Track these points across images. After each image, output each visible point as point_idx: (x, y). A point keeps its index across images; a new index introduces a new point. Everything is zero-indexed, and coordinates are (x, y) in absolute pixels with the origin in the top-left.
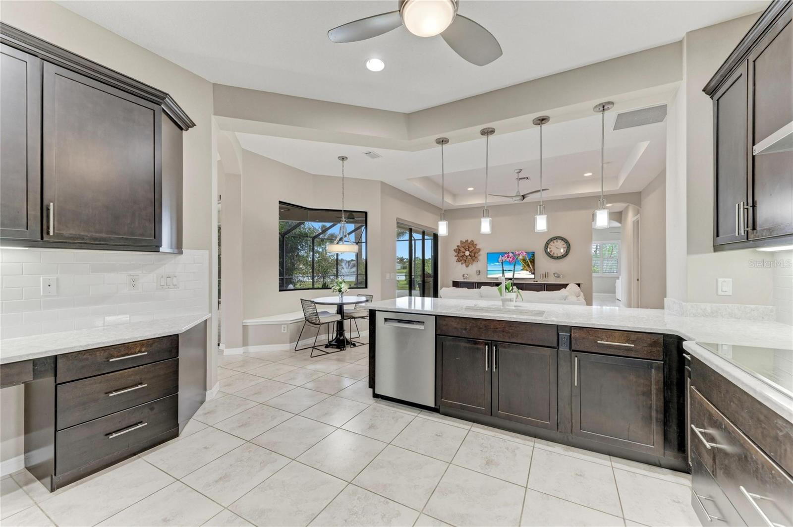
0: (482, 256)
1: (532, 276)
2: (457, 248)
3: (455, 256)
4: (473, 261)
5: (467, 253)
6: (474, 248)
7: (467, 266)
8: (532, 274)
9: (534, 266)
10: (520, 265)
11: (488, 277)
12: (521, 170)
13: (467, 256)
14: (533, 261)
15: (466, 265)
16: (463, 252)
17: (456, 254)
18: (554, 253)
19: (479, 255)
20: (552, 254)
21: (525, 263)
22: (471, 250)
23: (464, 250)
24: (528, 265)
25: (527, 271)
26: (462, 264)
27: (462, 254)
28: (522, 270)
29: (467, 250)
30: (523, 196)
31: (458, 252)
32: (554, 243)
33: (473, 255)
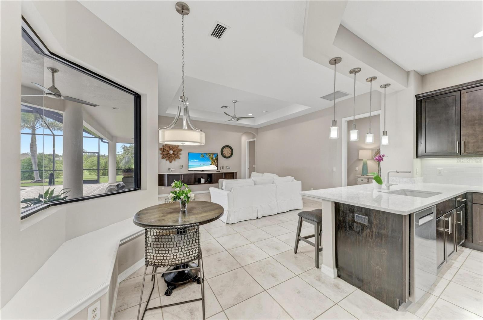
0: (183, 155)
1: (216, 168)
2: (162, 147)
3: (161, 154)
4: (176, 158)
5: (171, 152)
6: (176, 149)
7: (171, 162)
8: (216, 167)
9: (217, 162)
10: (210, 161)
11: (189, 170)
12: (237, 101)
13: (171, 154)
14: (217, 159)
15: (169, 161)
16: (168, 151)
17: (161, 152)
18: (225, 155)
19: (180, 154)
20: (224, 155)
21: (213, 160)
22: (174, 150)
23: (168, 150)
24: (215, 162)
25: (214, 165)
26: (167, 160)
27: (166, 153)
28: (211, 164)
29: (171, 149)
30: (238, 118)
31: (162, 150)
32: (226, 149)
33: (176, 153)
